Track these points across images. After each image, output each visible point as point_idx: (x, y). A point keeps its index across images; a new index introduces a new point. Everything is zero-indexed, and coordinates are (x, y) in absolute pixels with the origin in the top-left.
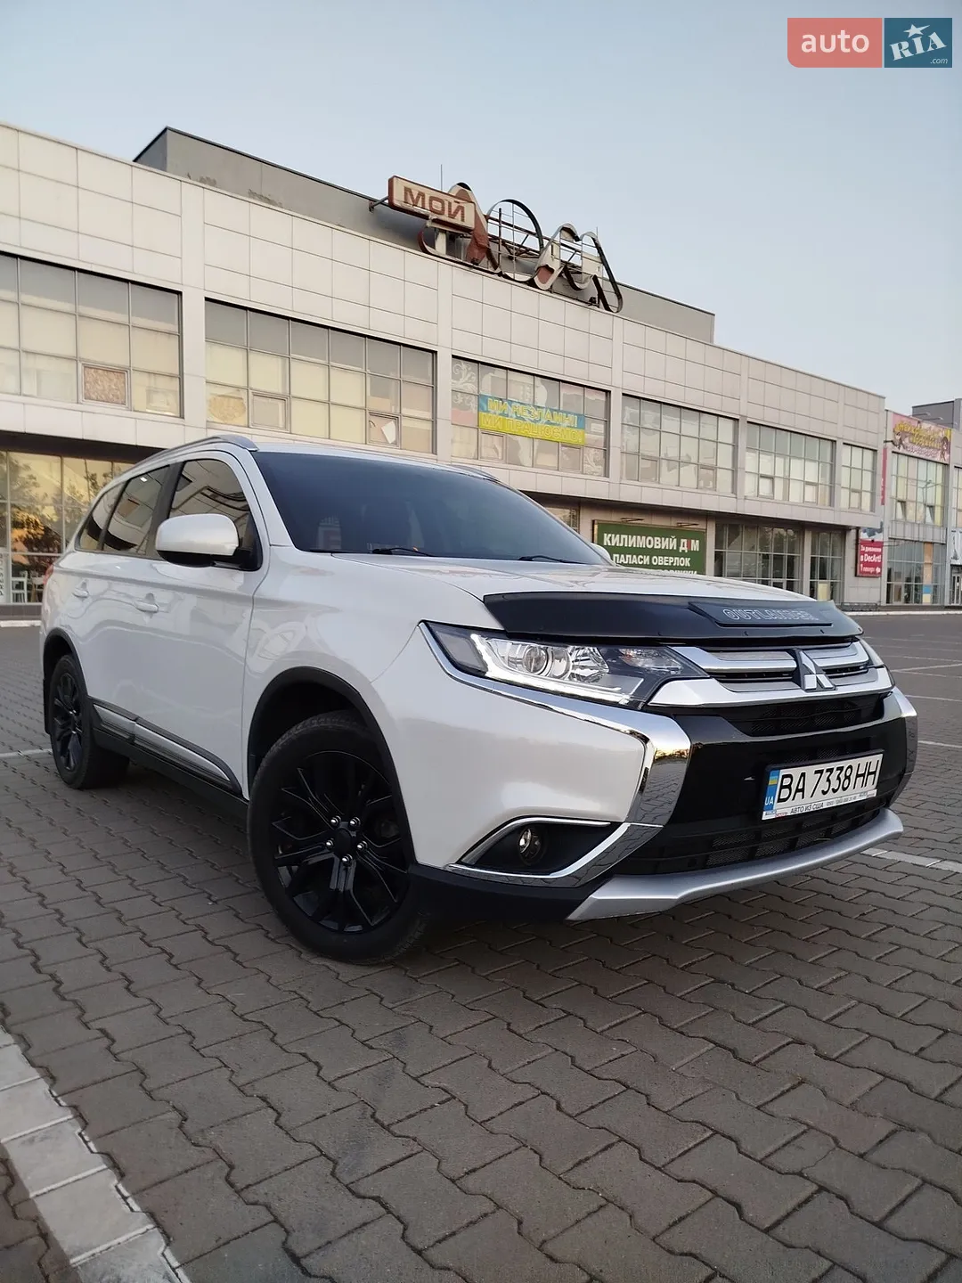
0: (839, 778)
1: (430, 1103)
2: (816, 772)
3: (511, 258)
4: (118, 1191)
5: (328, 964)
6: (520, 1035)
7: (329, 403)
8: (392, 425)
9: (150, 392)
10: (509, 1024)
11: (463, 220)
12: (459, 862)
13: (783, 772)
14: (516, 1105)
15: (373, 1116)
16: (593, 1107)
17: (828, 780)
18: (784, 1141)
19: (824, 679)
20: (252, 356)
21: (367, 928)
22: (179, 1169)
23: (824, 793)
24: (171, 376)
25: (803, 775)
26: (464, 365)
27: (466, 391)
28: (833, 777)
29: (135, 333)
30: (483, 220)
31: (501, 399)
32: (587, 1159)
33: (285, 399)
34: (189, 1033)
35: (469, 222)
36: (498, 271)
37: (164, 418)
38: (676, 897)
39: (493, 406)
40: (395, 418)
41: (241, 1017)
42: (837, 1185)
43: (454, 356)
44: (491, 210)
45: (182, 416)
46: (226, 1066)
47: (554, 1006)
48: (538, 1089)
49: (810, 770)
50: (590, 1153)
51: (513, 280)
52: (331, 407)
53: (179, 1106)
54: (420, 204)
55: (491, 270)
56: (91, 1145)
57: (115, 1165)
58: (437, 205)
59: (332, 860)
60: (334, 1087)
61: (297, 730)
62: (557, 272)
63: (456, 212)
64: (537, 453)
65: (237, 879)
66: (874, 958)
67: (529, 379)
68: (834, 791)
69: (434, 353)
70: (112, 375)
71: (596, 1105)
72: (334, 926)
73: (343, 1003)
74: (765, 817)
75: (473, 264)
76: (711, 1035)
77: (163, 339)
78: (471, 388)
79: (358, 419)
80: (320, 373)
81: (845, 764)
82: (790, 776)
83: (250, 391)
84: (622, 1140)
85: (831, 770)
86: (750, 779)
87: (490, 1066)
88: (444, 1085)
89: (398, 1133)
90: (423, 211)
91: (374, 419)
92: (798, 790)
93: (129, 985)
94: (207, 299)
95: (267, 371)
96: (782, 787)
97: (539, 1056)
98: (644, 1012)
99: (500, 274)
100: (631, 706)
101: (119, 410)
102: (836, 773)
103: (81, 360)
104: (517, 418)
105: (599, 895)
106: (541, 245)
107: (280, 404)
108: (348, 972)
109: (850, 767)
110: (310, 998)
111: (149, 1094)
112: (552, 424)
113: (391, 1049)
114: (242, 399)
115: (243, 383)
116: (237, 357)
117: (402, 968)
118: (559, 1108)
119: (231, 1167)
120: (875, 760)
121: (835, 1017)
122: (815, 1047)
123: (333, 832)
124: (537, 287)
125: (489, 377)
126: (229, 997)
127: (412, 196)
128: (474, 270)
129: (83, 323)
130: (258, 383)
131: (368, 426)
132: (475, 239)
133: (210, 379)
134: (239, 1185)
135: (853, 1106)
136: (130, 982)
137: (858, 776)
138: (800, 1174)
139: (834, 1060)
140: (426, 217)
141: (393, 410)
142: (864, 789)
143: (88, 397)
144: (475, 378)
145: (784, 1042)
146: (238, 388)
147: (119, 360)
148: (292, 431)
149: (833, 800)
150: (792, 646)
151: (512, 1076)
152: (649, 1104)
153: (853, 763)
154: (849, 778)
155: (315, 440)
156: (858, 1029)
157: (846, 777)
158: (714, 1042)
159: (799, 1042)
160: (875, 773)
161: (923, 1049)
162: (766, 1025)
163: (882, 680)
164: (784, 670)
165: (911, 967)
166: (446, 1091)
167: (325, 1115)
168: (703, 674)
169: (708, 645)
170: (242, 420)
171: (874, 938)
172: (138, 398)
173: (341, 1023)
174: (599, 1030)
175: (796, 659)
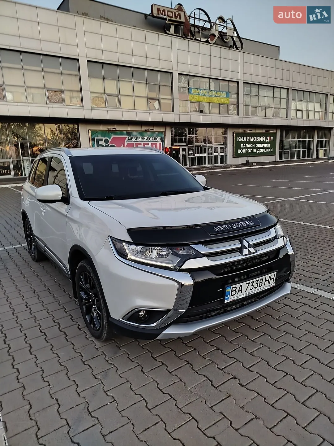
1: (107, 403)
2: (246, 284)
3: (199, 32)
4: (4, 437)
5: (94, 340)
6: (144, 373)
7: (134, 96)
8: (157, 102)
9: (71, 98)
10: (142, 369)
11: (180, 18)
12: (122, 319)
13: (232, 287)
14: (133, 404)
15: (88, 408)
16: (157, 406)
18: (213, 423)
19: (252, 250)
20: (106, 81)
23: (251, 289)
24: (78, 91)
25: (241, 286)
26: (183, 77)
27: (184, 86)
28: (255, 285)
29: (64, 77)
30: (188, 18)
31: (197, 89)
32: (148, 428)
33: (118, 96)
34: (43, 370)
35: (183, 20)
36: (194, 38)
37: (78, 107)
38: (192, 332)
39: (194, 91)
40: (158, 100)
41: (60, 364)
42: (224, 443)
43: (179, 74)
44: (191, 13)
45: (82, 106)
46: (50, 385)
47: (160, 360)
48: (143, 397)
49: (244, 284)
51: (201, 41)
52: (135, 98)
53: (31, 403)
54: (164, 14)
55: (191, 38)
57: (5, 427)
58: (170, 14)
60: (79, 396)
62: (217, 36)
63: (178, 16)
64: (211, 108)
66: (275, 339)
67: (207, 80)
68: (255, 288)
69: (171, 73)
70: (57, 93)
71: (159, 405)
73: (94, 358)
74: (226, 301)
75: (185, 36)
76: (207, 374)
77: (73, 78)
78: (186, 85)
79: (145, 101)
80: (130, 85)
81: (259, 279)
82: (236, 287)
83: (106, 95)
84: (162, 420)
85: (253, 282)
86: (221, 290)
87: (130, 387)
88: (113, 395)
89: (93, 416)
90: (165, 17)
91: (150, 101)
92: (239, 291)
93: (30, 349)
94: (88, 61)
95: (111, 87)
96: (232, 291)
97: (147, 383)
98: (188, 363)
99: (195, 39)
100: (174, 270)
101: (61, 106)
102: (255, 282)
103: (46, 88)
104: (203, 95)
105: (165, 332)
106: (211, 26)
107: (117, 98)
109: (262, 279)
110: (84, 356)
111: (24, 397)
112: (216, 96)
113: (101, 379)
114: (103, 97)
115: (103, 92)
116: (100, 81)
117: (116, 342)
118: (146, 406)
119: (39, 429)
120: (273, 275)
121: (250, 367)
122: (239, 380)
123: (91, 297)
124: (209, 43)
125: (192, 80)
126: (59, 355)
127: (160, 11)
128: (185, 39)
129: (46, 74)
130: (108, 91)
131: (149, 103)
132: (185, 26)
133: (92, 91)
134: (39, 436)
135: (242, 408)
137: (266, 281)
138: (214, 438)
139: (244, 386)
140: (166, 19)
141: (157, 97)
142: (269, 284)
143: (50, 102)
144: (187, 82)
145: (230, 378)
146: (101, 93)
147: (60, 87)
148: (122, 108)
149: (255, 291)
150: (241, 238)
151: (136, 392)
152: (176, 405)
153: (264, 277)
154: (262, 283)
155: (130, 110)
156: (257, 372)
157: (260, 282)
158: (207, 377)
159: (235, 378)
160: (273, 278)
161: (276, 382)
162: (226, 370)
163: (280, 243)
164: (236, 248)
165: (287, 343)
166: (113, 398)
167: (73, 407)
168: (201, 255)
169: (205, 243)
170: (104, 105)
171: (279, 329)
172: (67, 101)
173: (90, 367)
174: (170, 371)
175: (242, 243)
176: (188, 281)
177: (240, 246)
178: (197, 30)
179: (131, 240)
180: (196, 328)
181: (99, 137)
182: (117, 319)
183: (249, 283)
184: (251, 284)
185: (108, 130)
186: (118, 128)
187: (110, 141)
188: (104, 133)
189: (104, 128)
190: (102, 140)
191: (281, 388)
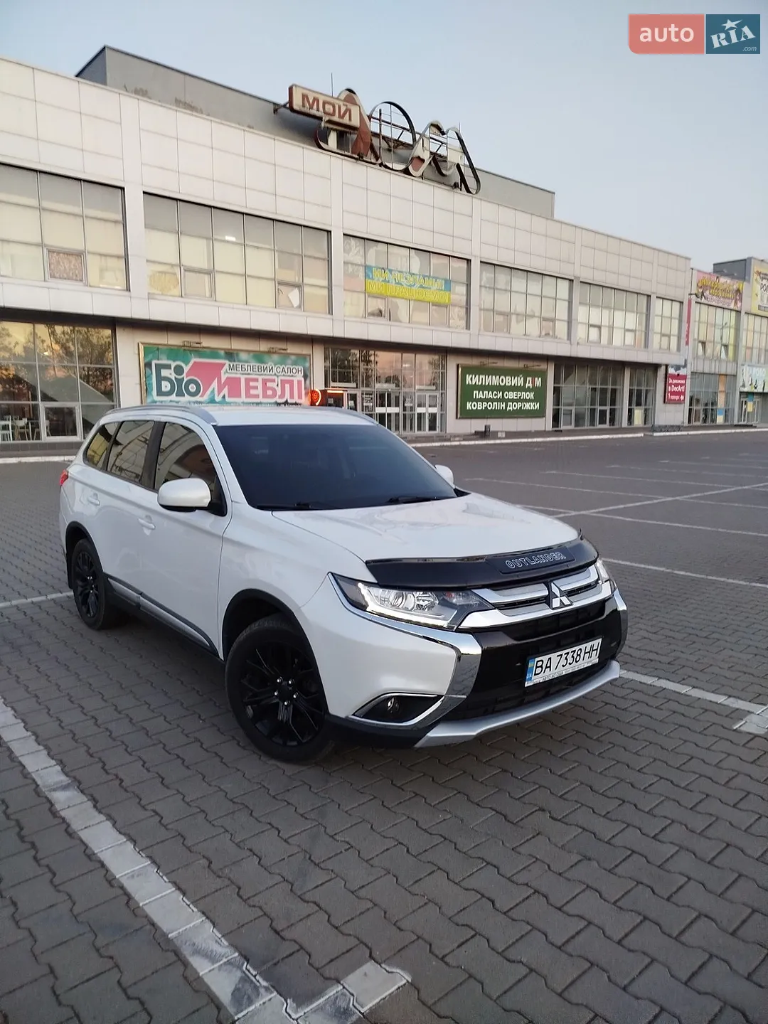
0: (573, 657)
1: (340, 851)
2: (558, 656)
3: (390, 150)
4: (184, 901)
5: (278, 764)
6: (389, 809)
7: (245, 275)
8: (296, 291)
9: (102, 271)
10: (383, 802)
11: (350, 119)
12: (354, 715)
13: (537, 659)
14: (385, 850)
15: (310, 858)
16: (426, 851)
17: (566, 659)
18: (522, 867)
19: (565, 600)
20: (183, 239)
21: (300, 743)
22: (213, 890)
23: (563, 666)
24: (119, 257)
25: (550, 659)
26: (353, 241)
27: (355, 262)
28: (569, 657)
29: (89, 223)
30: (367, 119)
31: (383, 269)
32: (420, 880)
33: (210, 273)
34: (204, 811)
35: (355, 122)
36: (379, 161)
37: (117, 292)
38: (474, 733)
39: (377, 274)
40: (299, 286)
41: (231, 800)
42: (543, 890)
43: (344, 235)
44: (373, 110)
45: (128, 289)
46: (227, 831)
47: (409, 790)
48: (397, 841)
49: (554, 656)
50: (423, 876)
51: (392, 169)
52: (248, 280)
53: (206, 855)
54: (315, 107)
55: (373, 161)
56: (164, 877)
57: (179, 888)
58: (329, 108)
59: (278, 703)
60: (288, 843)
61: (255, 627)
62: (427, 162)
63: (345, 113)
64: (413, 311)
65: (215, 703)
66: (597, 754)
67: (405, 251)
68: (570, 664)
69: (329, 232)
70: (71, 257)
71: (428, 850)
72: (281, 742)
73: (289, 790)
74: (527, 685)
75: (360, 158)
76: (494, 806)
77: (110, 226)
78: (359, 260)
79: (269, 287)
80: (238, 251)
81: (577, 648)
82: (542, 661)
83: (182, 268)
84: (439, 868)
85: (568, 653)
86: (519, 664)
87: (372, 828)
88: (347, 840)
89: (324, 867)
90: (318, 114)
91: (282, 288)
92: (546, 667)
93: (162, 781)
94: (144, 193)
95: (195, 252)
96: (537, 667)
97: (398, 821)
98: (459, 792)
99: (381, 165)
100: (449, 629)
101: (78, 286)
102: (571, 654)
103: (46, 245)
104: (396, 283)
105: (431, 734)
106: (414, 139)
107: (206, 278)
108: (290, 769)
109: (581, 649)
110: (269, 787)
111: (189, 848)
112: (423, 288)
113: (317, 819)
114: (176, 274)
115: (176, 261)
116: (172, 238)
117: (321, 766)
119: (239, 888)
120: (597, 643)
122: (550, 813)
123: (277, 687)
124: (412, 176)
125: (373, 250)
126: (222, 787)
127: (308, 102)
128: (360, 162)
129: (46, 216)
130: (188, 261)
131: (277, 292)
132: (359, 136)
133: (149, 258)
134: (245, 897)
135: (563, 847)
136: (163, 779)
137: (585, 653)
138: (527, 884)
139: (559, 821)
140: (320, 119)
141: (297, 280)
142: (590, 659)
143: (52, 276)
144: (362, 252)
145: (534, 810)
146: (172, 265)
147: (77, 245)
148: (217, 299)
149: (569, 669)
150: (547, 579)
151: (384, 834)
152: (455, 848)
153: (583, 647)
154: (580, 655)
155: (235, 306)
156: (576, 801)
157: (578, 655)
158: (496, 811)
159: (542, 810)
160: (597, 649)
161: (608, 813)
162: (526, 799)
163: (605, 591)
164: (542, 597)
165: (617, 759)
166: (348, 843)
167: (284, 859)
168: (490, 606)
169: (495, 587)
170: (177, 291)
171: (601, 739)
172: (93, 276)
173: (289, 804)
174: (433, 804)
175: (549, 589)
176: (472, 648)
177: (546, 593)
178: (384, 144)
179: (373, 580)
180: (480, 728)
181: (161, 359)
182: (343, 716)
183: (561, 655)
184: (564, 656)
185: (184, 346)
186: (208, 342)
187: (186, 369)
188: (174, 352)
189: (175, 340)
190: (168, 367)
191: (617, 820)
